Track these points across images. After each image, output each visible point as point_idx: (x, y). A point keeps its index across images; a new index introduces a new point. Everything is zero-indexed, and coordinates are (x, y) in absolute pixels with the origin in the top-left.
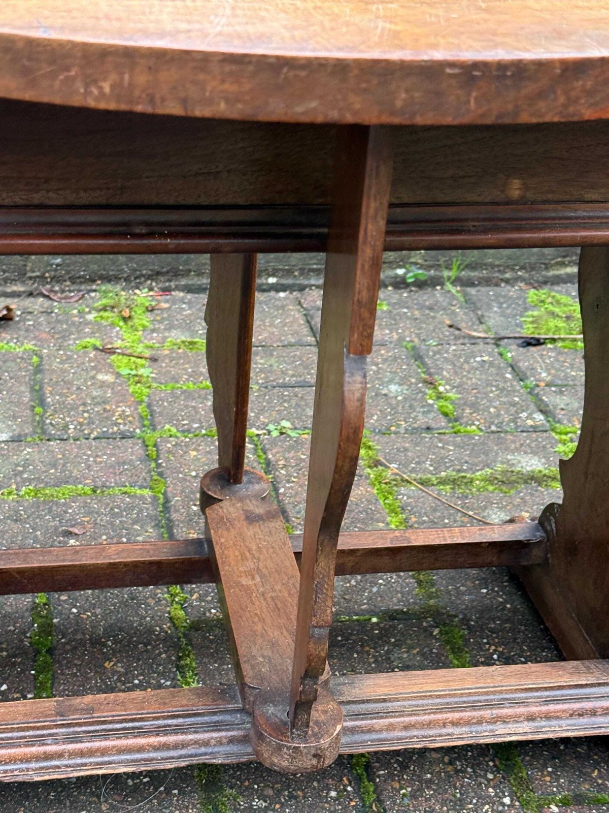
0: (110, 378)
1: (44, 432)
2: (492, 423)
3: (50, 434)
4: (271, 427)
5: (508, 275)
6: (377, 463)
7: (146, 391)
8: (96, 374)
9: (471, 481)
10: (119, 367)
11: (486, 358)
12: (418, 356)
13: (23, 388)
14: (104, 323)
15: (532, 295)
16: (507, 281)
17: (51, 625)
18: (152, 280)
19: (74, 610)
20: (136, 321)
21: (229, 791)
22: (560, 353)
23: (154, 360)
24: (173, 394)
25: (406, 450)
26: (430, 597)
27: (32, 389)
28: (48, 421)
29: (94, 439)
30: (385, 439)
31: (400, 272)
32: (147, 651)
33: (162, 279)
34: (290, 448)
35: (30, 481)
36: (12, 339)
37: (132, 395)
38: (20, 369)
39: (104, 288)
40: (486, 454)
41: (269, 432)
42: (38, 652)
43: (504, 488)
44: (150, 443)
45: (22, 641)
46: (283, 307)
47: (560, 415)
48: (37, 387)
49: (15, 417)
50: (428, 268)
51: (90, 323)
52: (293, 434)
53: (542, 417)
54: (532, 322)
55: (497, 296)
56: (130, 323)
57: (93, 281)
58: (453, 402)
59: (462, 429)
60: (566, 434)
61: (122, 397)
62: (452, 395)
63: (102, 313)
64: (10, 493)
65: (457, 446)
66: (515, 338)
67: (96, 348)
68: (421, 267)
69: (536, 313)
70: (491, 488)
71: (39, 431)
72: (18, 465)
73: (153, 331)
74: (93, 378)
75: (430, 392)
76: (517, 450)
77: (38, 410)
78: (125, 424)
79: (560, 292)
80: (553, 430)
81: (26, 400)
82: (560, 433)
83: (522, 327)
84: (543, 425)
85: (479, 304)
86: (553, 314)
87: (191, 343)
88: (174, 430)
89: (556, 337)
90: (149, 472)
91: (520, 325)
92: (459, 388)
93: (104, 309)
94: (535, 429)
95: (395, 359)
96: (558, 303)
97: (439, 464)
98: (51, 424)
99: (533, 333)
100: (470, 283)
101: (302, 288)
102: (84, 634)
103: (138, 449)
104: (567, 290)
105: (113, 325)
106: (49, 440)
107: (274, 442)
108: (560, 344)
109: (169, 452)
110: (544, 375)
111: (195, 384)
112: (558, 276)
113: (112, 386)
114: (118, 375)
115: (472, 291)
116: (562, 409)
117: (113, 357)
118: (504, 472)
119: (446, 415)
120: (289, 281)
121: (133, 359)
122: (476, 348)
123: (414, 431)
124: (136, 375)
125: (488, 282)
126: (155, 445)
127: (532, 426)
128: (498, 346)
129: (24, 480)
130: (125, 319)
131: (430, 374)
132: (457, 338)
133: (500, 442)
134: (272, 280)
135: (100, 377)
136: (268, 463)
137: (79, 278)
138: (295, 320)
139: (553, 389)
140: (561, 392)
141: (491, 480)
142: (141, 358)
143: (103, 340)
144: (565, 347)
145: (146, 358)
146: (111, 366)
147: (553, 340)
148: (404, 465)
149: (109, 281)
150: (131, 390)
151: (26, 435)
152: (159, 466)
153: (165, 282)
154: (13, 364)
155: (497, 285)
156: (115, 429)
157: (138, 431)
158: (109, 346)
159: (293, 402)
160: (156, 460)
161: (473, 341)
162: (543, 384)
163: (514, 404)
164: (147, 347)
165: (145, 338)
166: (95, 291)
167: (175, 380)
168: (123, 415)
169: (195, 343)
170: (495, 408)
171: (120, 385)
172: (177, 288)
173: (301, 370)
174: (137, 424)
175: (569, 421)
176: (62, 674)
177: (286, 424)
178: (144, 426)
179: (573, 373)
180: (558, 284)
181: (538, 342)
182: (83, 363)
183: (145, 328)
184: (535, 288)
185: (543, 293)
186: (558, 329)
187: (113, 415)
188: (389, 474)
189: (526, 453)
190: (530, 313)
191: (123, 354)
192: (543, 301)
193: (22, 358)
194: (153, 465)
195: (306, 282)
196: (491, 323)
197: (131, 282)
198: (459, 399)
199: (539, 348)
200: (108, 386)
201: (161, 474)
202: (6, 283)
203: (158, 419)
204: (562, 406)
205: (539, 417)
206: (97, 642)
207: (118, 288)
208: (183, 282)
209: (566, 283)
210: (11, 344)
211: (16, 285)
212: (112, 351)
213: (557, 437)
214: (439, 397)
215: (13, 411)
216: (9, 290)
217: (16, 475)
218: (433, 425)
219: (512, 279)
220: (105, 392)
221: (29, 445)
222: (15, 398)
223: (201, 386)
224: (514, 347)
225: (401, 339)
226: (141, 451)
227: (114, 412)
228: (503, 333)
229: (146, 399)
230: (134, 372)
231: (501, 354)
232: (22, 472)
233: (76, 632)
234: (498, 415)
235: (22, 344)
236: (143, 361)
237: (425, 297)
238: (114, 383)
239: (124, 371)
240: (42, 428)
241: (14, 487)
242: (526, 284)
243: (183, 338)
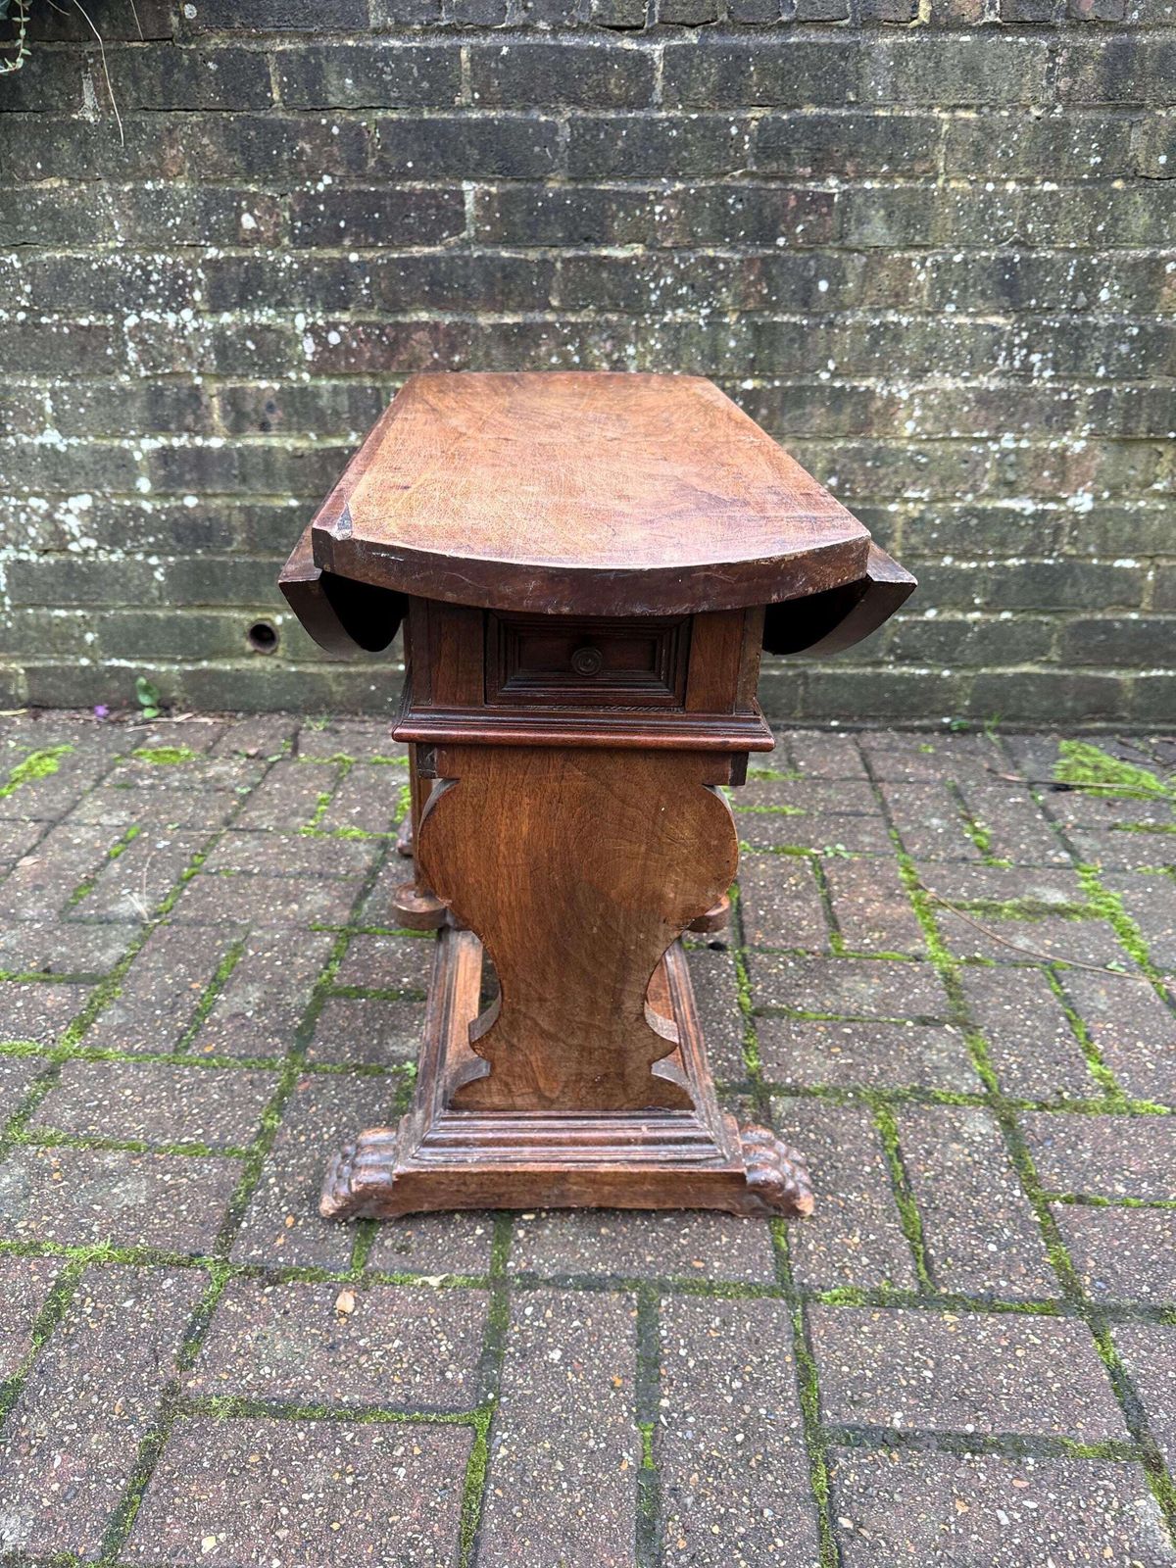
2: (1022, 858)
4: (828, 849)
5: (1043, 727)
6: (917, 887)
9: (1001, 909)
11: (1019, 800)
12: (957, 794)
15: (1064, 745)
16: (1041, 732)
22: (1087, 800)
24: (748, 815)
25: (943, 877)
26: (959, 1008)
30: (925, 865)
31: (946, 720)
34: (843, 868)
40: (1015, 885)
41: (826, 853)
43: (1030, 917)
46: (842, 746)
47: (1084, 854)
50: (972, 718)
52: (846, 855)
53: (1068, 856)
54: (1062, 770)
55: (1033, 745)
58: (987, 837)
59: (994, 861)
60: (1089, 872)
62: (987, 831)
65: (990, 877)
66: (1047, 783)
68: (965, 717)
69: (1066, 761)
70: (1018, 916)
75: (967, 826)
76: (1043, 883)
79: (1089, 744)
80: (1077, 867)
82: (1083, 871)
83: (1053, 774)
84: (1069, 863)
85: (1015, 751)
86: (1082, 764)
89: (1084, 784)
91: (1051, 772)
92: (994, 824)
94: (1061, 866)
95: (937, 795)
96: (1087, 753)
97: (972, 892)
99: (1063, 779)
100: (1008, 732)
101: (859, 731)
104: (1096, 743)
107: (830, 860)
108: (1087, 791)
109: (743, 864)
110: (1071, 818)
111: (765, 808)
112: (1088, 730)
115: (1010, 739)
116: (1087, 850)
118: (1030, 903)
119: (980, 848)
120: (849, 724)
122: (1010, 790)
123: (952, 861)
125: (1024, 732)
127: (1058, 863)
128: (1031, 789)
131: (968, 811)
132: (994, 780)
133: (1029, 876)
134: (834, 723)
136: (824, 879)
138: (852, 758)
139: (1079, 831)
140: (1086, 835)
141: (1018, 909)
144: (1091, 794)
147: (1081, 787)
148: (941, 890)
155: (1033, 734)
159: (848, 828)
161: (1008, 784)
162: (1069, 826)
163: (1043, 842)
167: (751, 803)
170: (1025, 844)
173: (855, 801)
175: (1092, 861)
177: (840, 847)
179: (1098, 818)
181: (1066, 788)
184: (1067, 739)
185: (1073, 744)
186: (1086, 777)
188: (928, 897)
189: (1051, 886)
190: (1061, 761)
192: (1073, 752)
195: (863, 726)
196: (1026, 768)
198: (992, 835)
199: (1067, 793)
204: (1087, 847)
205: (1065, 856)
209: (1095, 735)
213: (1080, 874)
214: (976, 831)
218: (969, 856)
219: (1047, 730)
224: (1045, 791)
225: (944, 778)
228: (1036, 779)
231: (1033, 797)
234: (1028, 852)
237: (966, 742)
242: (1060, 735)
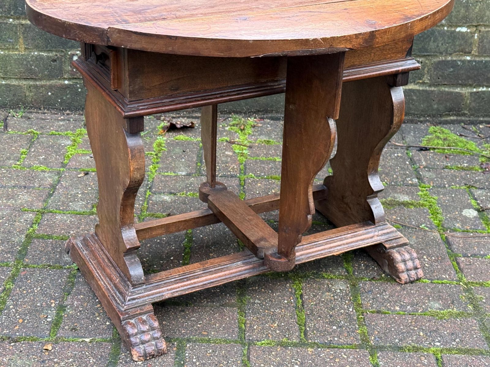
0: (230, 154)
1: (200, 173)
2: (393, 181)
3: (202, 174)
5: (422, 119)
7: (244, 159)
8: (225, 152)
10: (235, 149)
11: (400, 155)
13: (194, 156)
14: (232, 131)
15: (432, 128)
16: (421, 122)
17: (192, 240)
18: (256, 114)
19: (201, 236)
20: (246, 131)
21: (247, 297)
22: (435, 155)
23: (250, 147)
24: (256, 161)
27: (198, 156)
28: (202, 169)
29: (220, 177)
32: (226, 252)
33: (260, 113)
35: (191, 190)
36: (192, 136)
37: (239, 161)
38: (194, 148)
39: (234, 116)
42: (186, 248)
43: (388, 207)
44: (242, 180)
45: (180, 244)
47: (425, 179)
48: (200, 156)
49: (189, 167)
51: (227, 131)
53: (417, 180)
54: (427, 141)
55: (415, 128)
56: (243, 132)
57: (230, 113)
60: (425, 188)
61: (234, 161)
63: (232, 127)
64: (183, 194)
66: (416, 147)
67: (227, 141)
69: (430, 137)
71: (198, 172)
72: (188, 184)
73: (253, 135)
74: (224, 153)
76: (400, 192)
77: (199, 164)
78: (233, 172)
79: (445, 128)
80: (420, 186)
81: (194, 160)
82: (422, 187)
83: (421, 142)
84: (416, 184)
85: (404, 132)
86: (438, 138)
87: (268, 141)
88: (253, 175)
89: (435, 147)
90: (240, 190)
93: (234, 125)
94: (412, 185)
96: (443, 132)
98: (203, 170)
99: (426, 145)
102: (204, 244)
103: (237, 182)
104: (450, 127)
105: (236, 132)
106: (201, 176)
108: (436, 151)
109: (249, 183)
110: (424, 163)
111: (266, 158)
112: (447, 121)
113: (230, 157)
114: (234, 152)
115: (404, 126)
116: (427, 178)
117: (233, 145)
118: (390, 201)
121: (242, 146)
122: (396, 150)
124: (242, 153)
125: (412, 122)
126: (244, 181)
127: (411, 184)
128: (407, 150)
129: (189, 190)
130: (242, 130)
132: (389, 145)
133: (394, 189)
135: (227, 153)
137: (224, 111)
139: (426, 169)
140: (430, 171)
142: (245, 146)
143: (230, 138)
144: (439, 152)
145: (247, 146)
146: (232, 149)
147: (434, 149)
149: (237, 113)
150: (238, 159)
151: (192, 173)
152: (244, 188)
153: (261, 115)
154: (191, 146)
155: (416, 123)
156: (229, 173)
157: (238, 175)
158: (233, 141)
160: (243, 186)
161: (396, 147)
162: (422, 167)
163: (405, 174)
164: (249, 142)
165: (249, 138)
166: (231, 117)
167: (258, 156)
168: (233, 168)
169: (270, 141)
170: (396, 175)
171: (234, 156)
172: (267, 118)
174: (238, 172)
175: (428, 183)
176: (194, 256)
178: (241, 173)
179: (438, 163)
180: (446, 124)
181: (426, 149)
182: (221, 147)
183: (249, 134)
184: (434, 125)
185: (437, 128)
186: (438, 144)
187: (229, 168)
189: (403, 194)
190: (428, 136)
191: (238, 144)
192: (435, 132)
193: (196, 144)
194: (242, 188)
196: (407, 140)
197: (246, 114)
198: (381, 171)
199: (426, 152)
200: (229, 157)
201: (244, 192)
202: (193, 112)
203: (248, 170)
204: (428, 177)
205: (415, 180)
206: (208, 247)
207: (241, 117)
208: (270, 115)
209: (450, 124)
210: (192, 138)
211: (197, 113)
212: (234, 143)
213: (420, 189)
215: (189, 164)
216: (194, 115)
217: (186, 188)
219: (424, 121)
220: (228, 159)
221: (193, 177)
222: (190, 159)
223: (268, 159)
224: (414, 151)
226: (238, 183)
227: (230, 167)
228: (411, 145)
229: (244, 163)
230: (241, 152)
231: (407, 153)
232: (189, 187)
233: (201, 243)
235: (197, 138)
236: (246, 148)
238: (232, 156)
239: (237, 151)
240: (200, 171)
241: (185, 192)
242: (431, 123)
243: (265, 139)
